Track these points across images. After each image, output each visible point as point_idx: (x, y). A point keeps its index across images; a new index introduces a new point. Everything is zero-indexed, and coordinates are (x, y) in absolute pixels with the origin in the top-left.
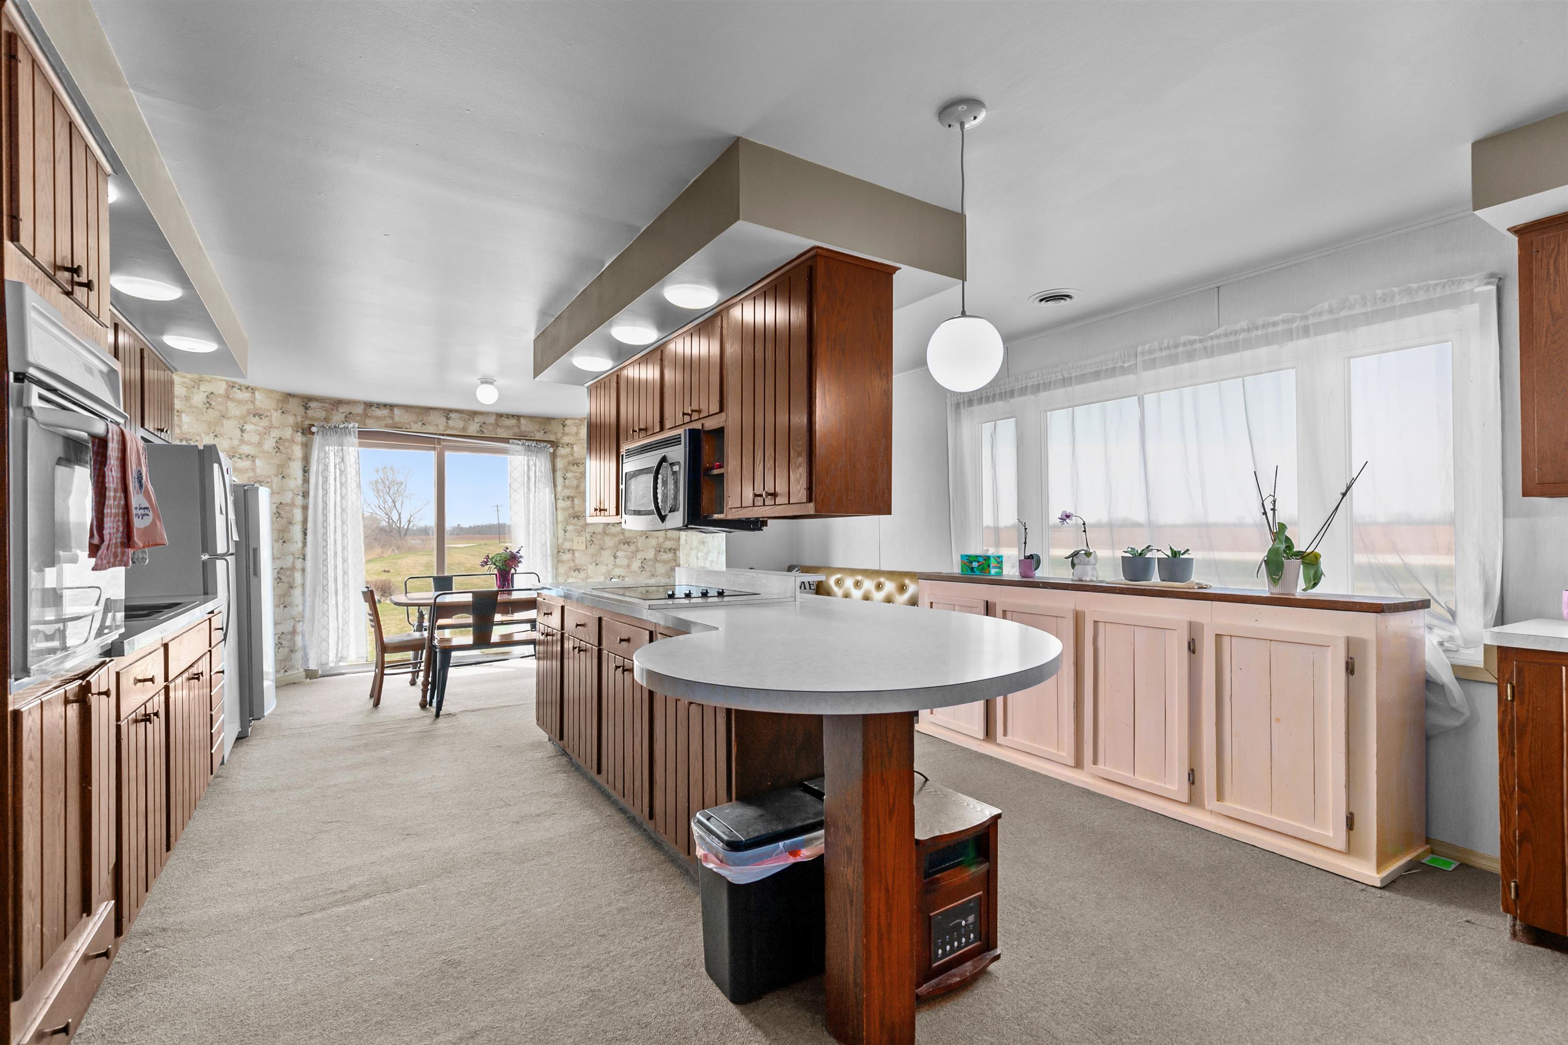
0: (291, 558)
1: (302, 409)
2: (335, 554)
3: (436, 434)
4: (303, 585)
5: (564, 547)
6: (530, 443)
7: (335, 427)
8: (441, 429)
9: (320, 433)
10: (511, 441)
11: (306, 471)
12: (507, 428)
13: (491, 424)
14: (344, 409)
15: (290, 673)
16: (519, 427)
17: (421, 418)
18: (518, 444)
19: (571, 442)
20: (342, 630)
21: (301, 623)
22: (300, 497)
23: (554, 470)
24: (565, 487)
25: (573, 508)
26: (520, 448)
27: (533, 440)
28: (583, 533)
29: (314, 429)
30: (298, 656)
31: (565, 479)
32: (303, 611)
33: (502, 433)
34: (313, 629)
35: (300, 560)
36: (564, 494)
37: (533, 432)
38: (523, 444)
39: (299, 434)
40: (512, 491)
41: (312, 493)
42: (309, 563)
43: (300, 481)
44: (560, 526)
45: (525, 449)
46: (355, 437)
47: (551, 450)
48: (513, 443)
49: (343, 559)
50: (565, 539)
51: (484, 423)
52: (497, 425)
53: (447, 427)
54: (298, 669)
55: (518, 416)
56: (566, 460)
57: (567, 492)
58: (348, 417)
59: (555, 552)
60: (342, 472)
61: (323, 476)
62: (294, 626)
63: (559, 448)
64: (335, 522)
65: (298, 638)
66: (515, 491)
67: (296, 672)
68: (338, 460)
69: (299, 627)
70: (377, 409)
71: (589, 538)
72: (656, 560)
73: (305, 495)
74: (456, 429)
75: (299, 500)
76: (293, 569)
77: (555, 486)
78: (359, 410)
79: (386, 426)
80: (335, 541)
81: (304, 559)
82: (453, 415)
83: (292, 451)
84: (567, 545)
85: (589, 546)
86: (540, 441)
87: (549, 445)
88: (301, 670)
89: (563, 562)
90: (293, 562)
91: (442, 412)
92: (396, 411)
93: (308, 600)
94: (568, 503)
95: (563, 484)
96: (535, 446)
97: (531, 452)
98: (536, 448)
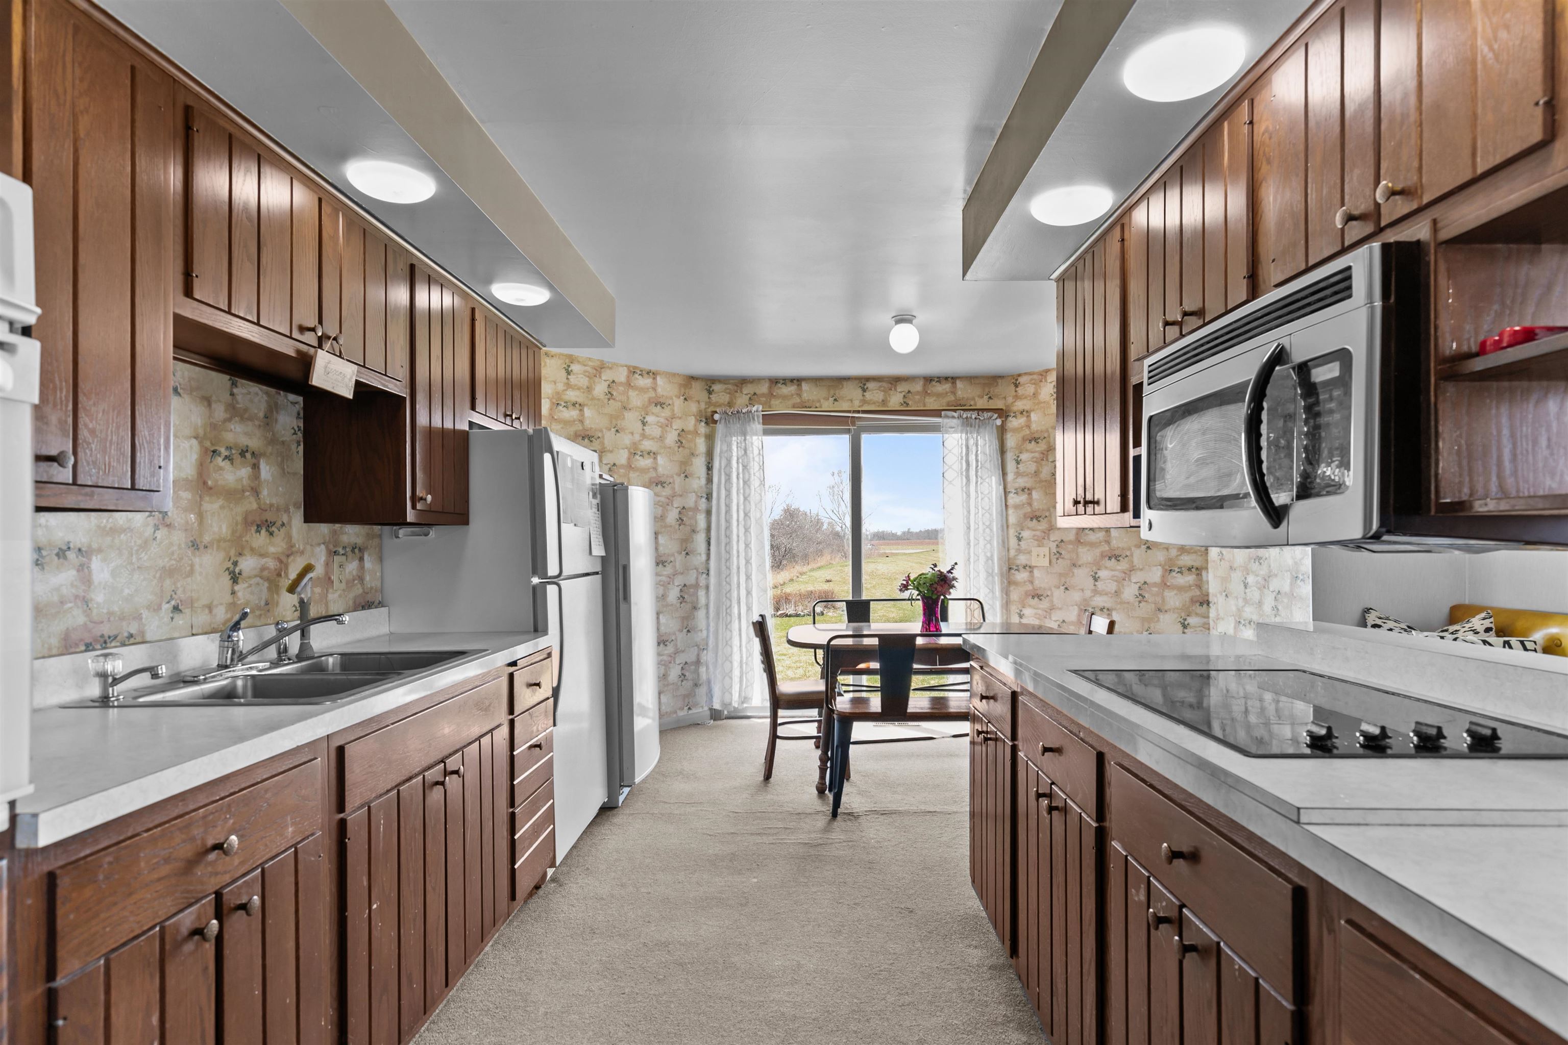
0: (693, 574)
1: (705, 394)
2: (738, 568)
3: (849, 412)
4: (707, 606)
5: (1018, 562)
6: (969, 414)
7: (738, 412)
8: (856, 405)
9: (723, 421)
10: (943, 413)
11: (709, 468)
12: (939, 395)
13: (918, 392)
14: (748, 389)
15: (694, 711)
16: (954, 393)
17: (832, 392)
18: (953, 417)
19: (1027, 408)
20: (747, 664)
21: (705, 652)
22: (704, 500)
23: (1002, 451)
24: (1018, 474)
25: (1030, 504)
26: (954, 422)
27: (974, 410)
28: (1045, 542)
29: (716, 417)
30: (702, 691)
31: (1018, 462)
32: (708, 637)
33: (931, 403)
34: (717, 660)
35: (704, 576)
36: (1017, 485)
37: (973, 399)
38: (960, 417)
39: (703, 424)
40: (946, 483)
41: (715, 495)
42: (713, 580)
43: (703, 481)
44: (1012, 532)
45: (963, 425)
46: (759, 423)
47: (999, 422)
48: (947, 417)
49: (746, 575)
50: (1019, 551)
51: (909, 392)
52: (925, 393)
53: (864, 402)
54: (702, 707)
55: (952, 378)
56: (1020, 436)
57: (1022, 482)
58: (752, 401)
59: (1005, 569)
60: (745, 467)
61: (726, 474)
62: (698, 655)
63: (1010, 419)
64: (738, 530)
65: (703, 670)
66: (950, 482)
67: (701, 710)
68: (741, 452)
69: (703, 658)
70: (783, 385)
71: (1054, 550)
72: (1164, 585)
73: (709, 497)
74: (874, 403)
75: (703, 505)
76: (696, 586)
77: (1004, 474)
78: (763, 389)
79: (794, 407)
80: (738, 552)
81: (708, 574)
82: (870, 385)
83: (695, 445)
84: (1022, 559)
85: (1054, 561)
86: (983, 410)
87: (996, 416)
88: (706, 708)
89: (1016, 584)
90: (697, 578)
91: (858, 381)
92: (805, 386)
93: (712, 624)
94: (1024, 498)
95: (1016, 470)
96: (976, 418)
97: (971, 426)
98: (977, 421)
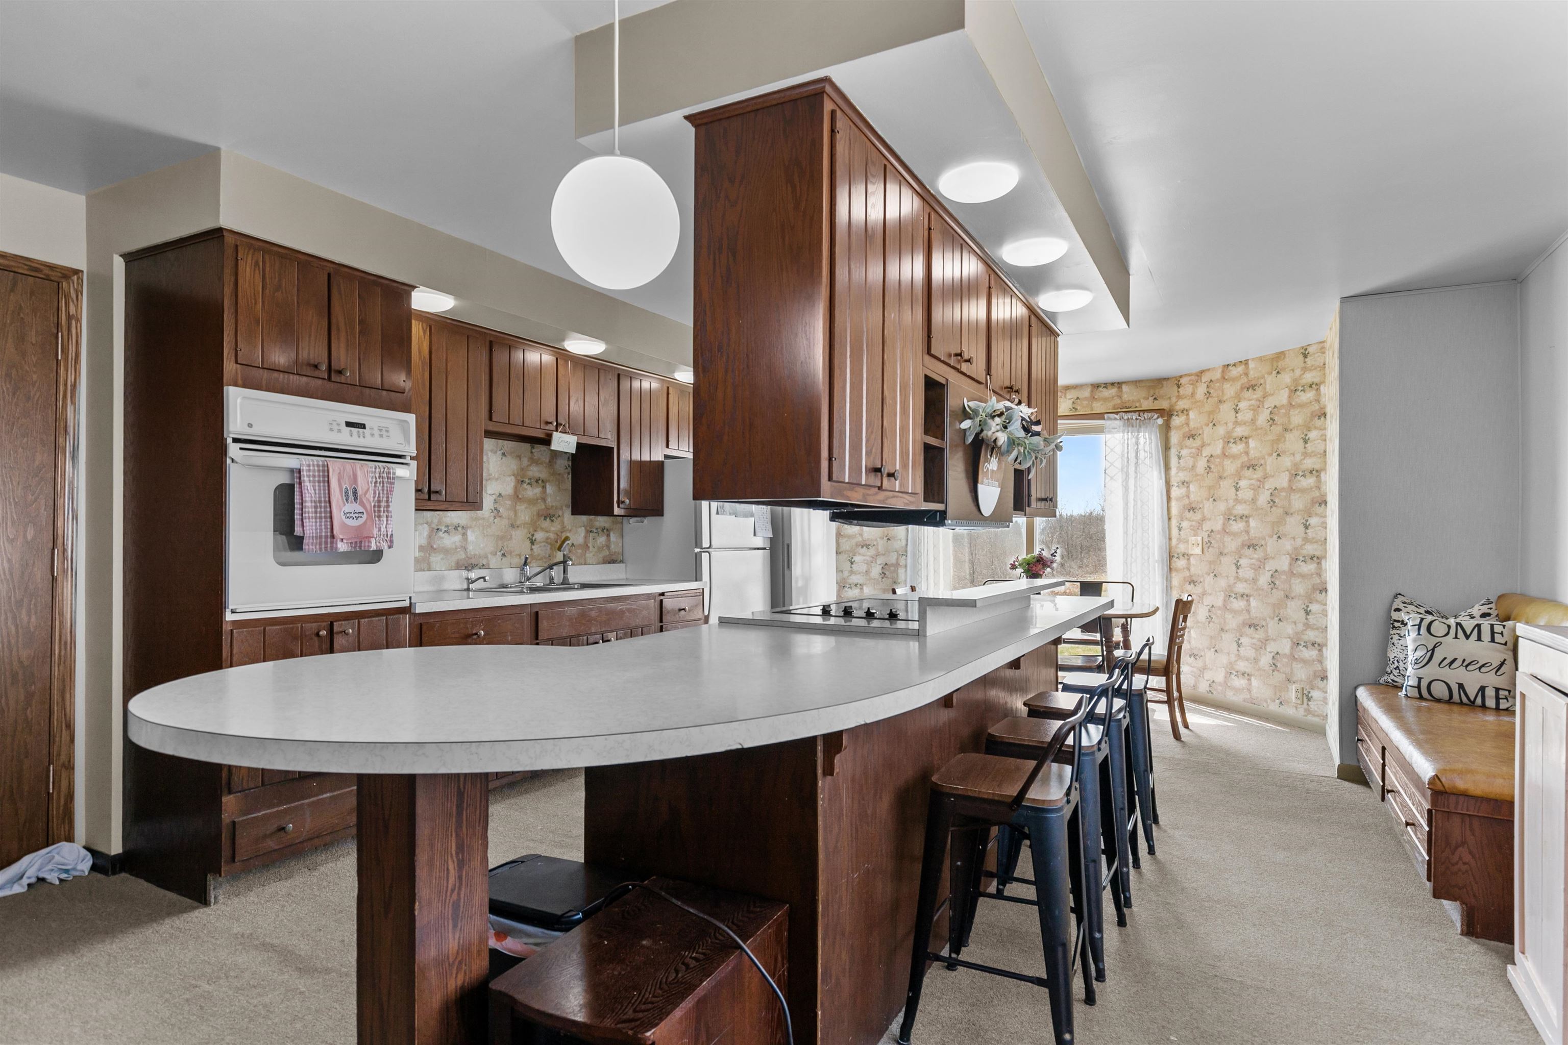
5: (1178, 550)
6: (1129, 415)
10: (1106, 416)
12: (1105, 400)
13: (1086, 399)
16: (1120, 397)
18: (1116, 419)
19: (1187, 406)
23: (1167, 447)
24: (1179, 469)
25: (1188, 497)
26: (1116, 423)
27: (1135, 411)
28: (1199, 532)
31: (1179, 458)
33: (1098, 408)
36: (1177, 479)
37: (1139, 401)
38: (1123, 418)
40: (1108, 479)
42: (910, 561)
44: (1174, 522)
45: (1124, 425)
47: (1160, 421)
48: (1109, 419)
50: (1179, 540)
52: (1093, 398)
55: (1118, 383)
56: (1182, 433)
57: (1182, 476)
59: (1166, 556)
63: (1174, 417)
66: (1112, 478)
71: (1206, 539)
72: (1291, 574)
76: (896, 565)
77: (1167, 468)
84: (1182, 548)
85: (1205, 550)
86: (1144, 411)
87: (1156, 416)
89: (1177, 570)
90: (897, 559)
94: (1183, 490)
95: (1178, 465)
96: (1137, 419)
97: (1133, 426)
98: (1138, 421)
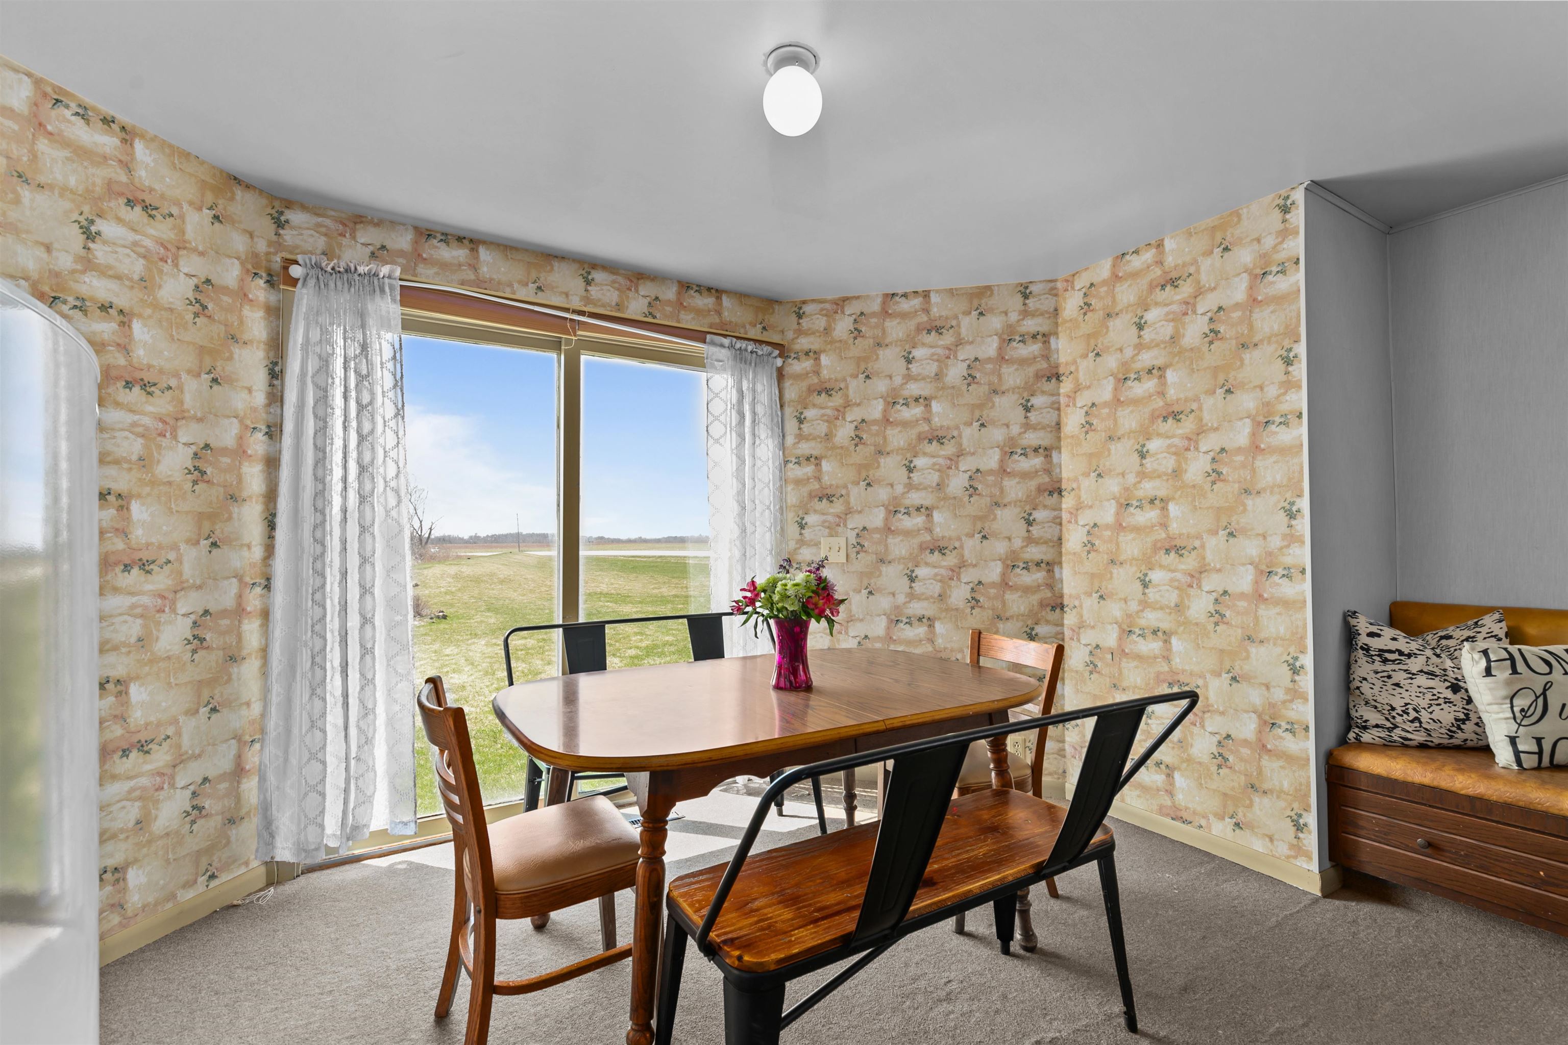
0: (232, 587)
1: (268, 226)
2: (344, 574)
3: (566, 310)
4: (265, 652)
6: (742, 345)
7: (347, 270)
8: (576, 304)
9: (312, 282)
10: (709, 337)
11: (276, 373)
12: (699, 312)
13: (669, 302)
14: (368, 236)
15: (224, 878)
16: (719, 313)
17: (534, 275)
18: (722, 346)
19: (815, 347)
20: (358, 759)
21: (257, 746)
22: (260, 436)
23: (781, 403)
24: (800, 437)
25: (817, 478)
26: (723, 353)
27: (748, 339)
28: (840, 529)
29: (296, 271)
30: (249, 828)
31: (801, 421)
32: (263, 715)
33: (688, 321)
34: (286, 760)
35: (258, 590)
36: (799, 452)
37: (745, 324)
38: (731, 346)
39: (261, 282)
40: (711, 441)
41: (289, 427)
42: (280, 598)
43: (260, 398)
44: (791, 515)
45: (735, 357)
46: (393, 300)
47: (779, 362)
48: (713, 343)
49: (362, 586)
50: (802, 542)
51: (657, 298)
52: (680, 305)
53: (587, 300)
54: (247, 864)
55: (717, 290)
56: (804, 385)
57: (807, 447)
58: (379, 254)
60: (362, 378)
61: (316, 386)
62: (239, 757)
63: (792, 359)
64: (345, 498)
65: (250, 787)
66: (717, 441)
67: (243, 870)
68: (354, 349)
69: (252, 758)
70: (442, 245)
71: (853, 541)
72: (1005, 586)
73: (274, 431)
74: (603, 306)
75: (258, 444)
76: (239, 612)
77: (783, 435)
78: (403, 241)
79: (463, 283)
80: (344, 542)
81: (268, 587)
82: (598, 276)
83: (241, 322)
84: (806, 554)
85: (853, 555)
86: (759, 342)
87: (777, 352)
88: (255, 864)
90: (240, 596)
91: (576, 266)
92: (484, 254)
93: (276, 689)
94: (809, 469)
95: (798, 432)
96: (752, 352)
97: (745, 363)
98: (754, 355)
